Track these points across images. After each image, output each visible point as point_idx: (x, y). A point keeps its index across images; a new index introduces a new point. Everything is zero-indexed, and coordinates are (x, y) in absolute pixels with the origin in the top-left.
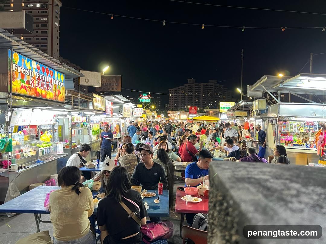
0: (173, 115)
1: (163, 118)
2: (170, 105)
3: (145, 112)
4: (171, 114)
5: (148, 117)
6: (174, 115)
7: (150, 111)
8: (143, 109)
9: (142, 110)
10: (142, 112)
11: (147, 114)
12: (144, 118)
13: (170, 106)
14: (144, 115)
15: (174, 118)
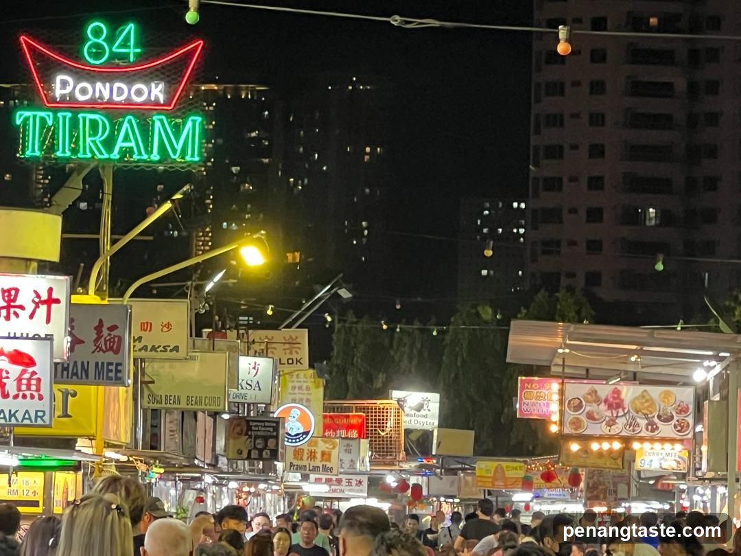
0: (604, 390)
1: (420, 444)
2: (552, 216)
3: (115, 346)
4: (577, 389)
5: (168, 426)
6: (629, 392)
7: (199, 324)
8: (79, 283)
9: (59, 311)
10: (63, 342)
11: (143, 384)
12: (81, 444)
13: (548, 231)
14: (91, 394)
15: (626, 457)
